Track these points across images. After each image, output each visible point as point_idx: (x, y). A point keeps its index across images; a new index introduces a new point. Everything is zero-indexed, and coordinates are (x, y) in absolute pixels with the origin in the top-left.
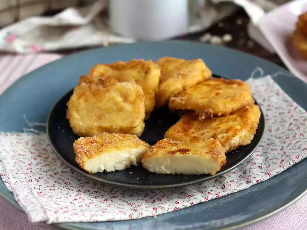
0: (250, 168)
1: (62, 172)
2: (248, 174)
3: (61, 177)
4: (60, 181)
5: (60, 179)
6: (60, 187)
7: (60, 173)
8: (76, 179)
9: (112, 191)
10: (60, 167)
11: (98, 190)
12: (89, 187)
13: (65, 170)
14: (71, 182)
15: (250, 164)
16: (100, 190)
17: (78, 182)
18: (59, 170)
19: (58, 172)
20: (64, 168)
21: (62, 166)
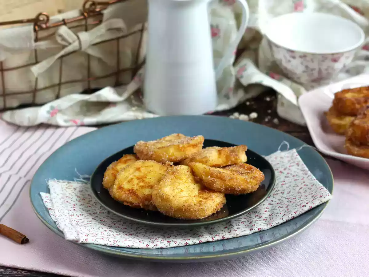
0: (256, 220)
1: (100, 213)
2: (253, 223)
3: (99, 216)
4: (97, 218)
5: (97, 217)
6: (96, 223)
7: (98, 213)
8: (110, 218)
9: (138, 228)
10: (99, 208)
11: (127, 227)
12: (120, 225)
13: (103, 211)
14: (106, 220)
15: (257, 218)
16: (128, 227)
17: (111, 220)
18: (98, 211)
19: (97, 212)
20: (102, 210)
21: (101, 208)
